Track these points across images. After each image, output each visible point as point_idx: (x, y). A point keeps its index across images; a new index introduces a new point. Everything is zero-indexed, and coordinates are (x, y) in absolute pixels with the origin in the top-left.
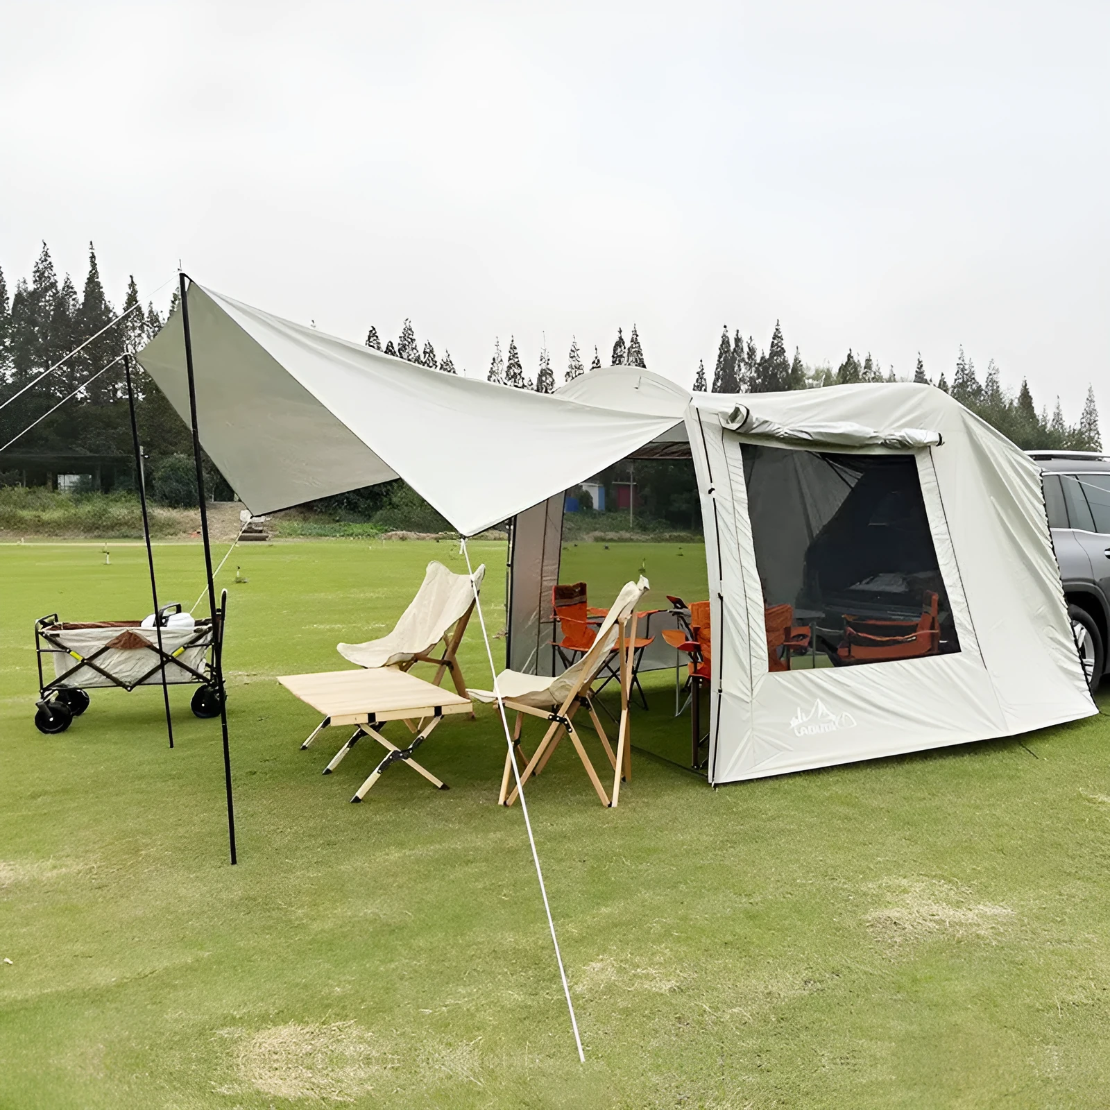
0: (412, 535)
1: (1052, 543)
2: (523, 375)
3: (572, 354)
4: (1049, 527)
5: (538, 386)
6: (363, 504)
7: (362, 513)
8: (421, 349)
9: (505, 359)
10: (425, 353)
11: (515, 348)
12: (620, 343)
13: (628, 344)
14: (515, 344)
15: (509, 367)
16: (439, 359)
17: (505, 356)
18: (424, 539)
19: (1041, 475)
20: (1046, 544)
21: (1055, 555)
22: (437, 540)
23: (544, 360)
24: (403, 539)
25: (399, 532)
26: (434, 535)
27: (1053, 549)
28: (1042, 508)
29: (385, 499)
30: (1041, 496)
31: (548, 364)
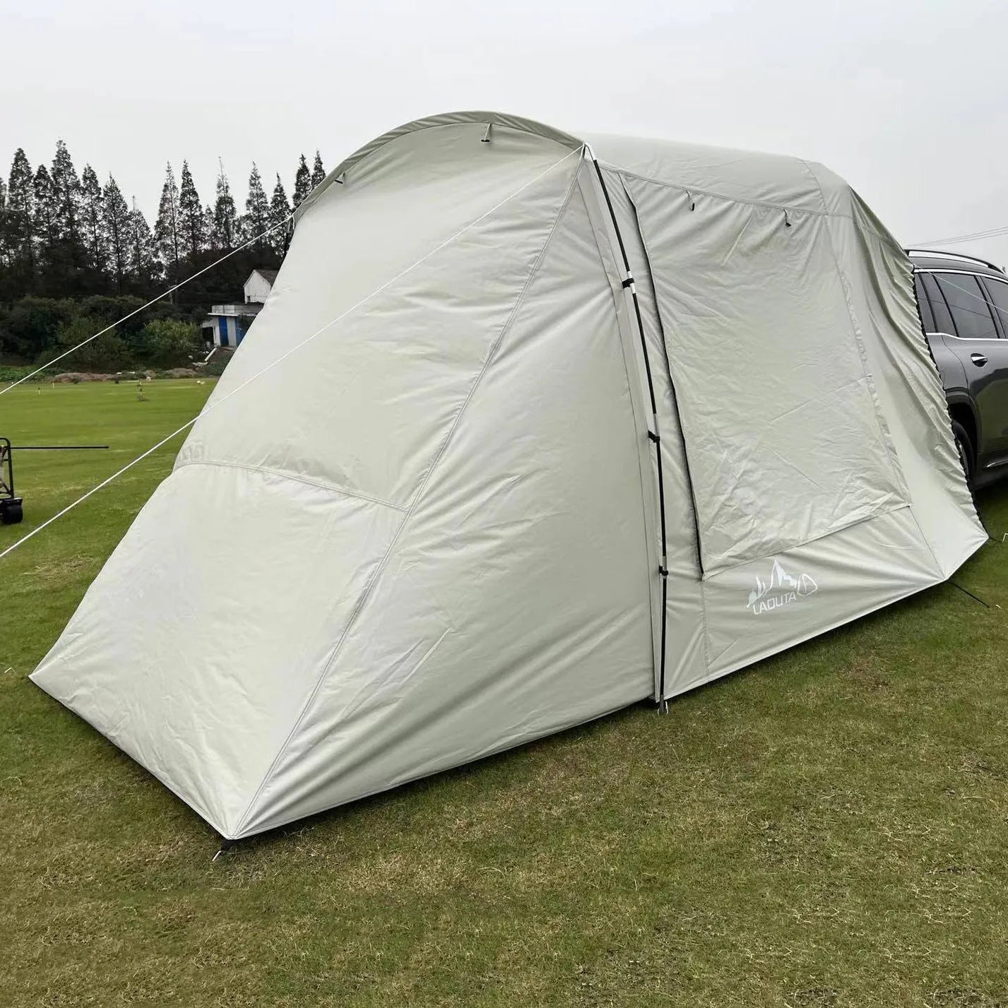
0: (84, 376)
1: (929, 349)
2: (200, 203)
3: (253, 182)
4: (924, 332)
5: (217, 214)
6: (23, 345)
7: (23, 354)
8: (80, 174)
9: (179, 185)
10: (85, 178)
11: (190, 174)
12: (303, 171)
13: (312, 172)
14: (190, 170)
15: (184, 195)
16: (101, 185)
17: (179, 182)
18: (99, 380)
19: (913, 273)
20: (923, 350)
21: (935, 362)
22: (117, 381)
23: (222, 188)
24: (75, 381)
25: (69, 374)
26: (110, 376)
27: (931, 356)
28: (914, 310)
29: (50, 339)
30: (912, 295)
31: (227, 192)
